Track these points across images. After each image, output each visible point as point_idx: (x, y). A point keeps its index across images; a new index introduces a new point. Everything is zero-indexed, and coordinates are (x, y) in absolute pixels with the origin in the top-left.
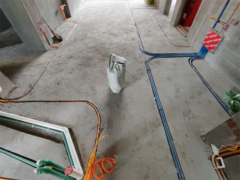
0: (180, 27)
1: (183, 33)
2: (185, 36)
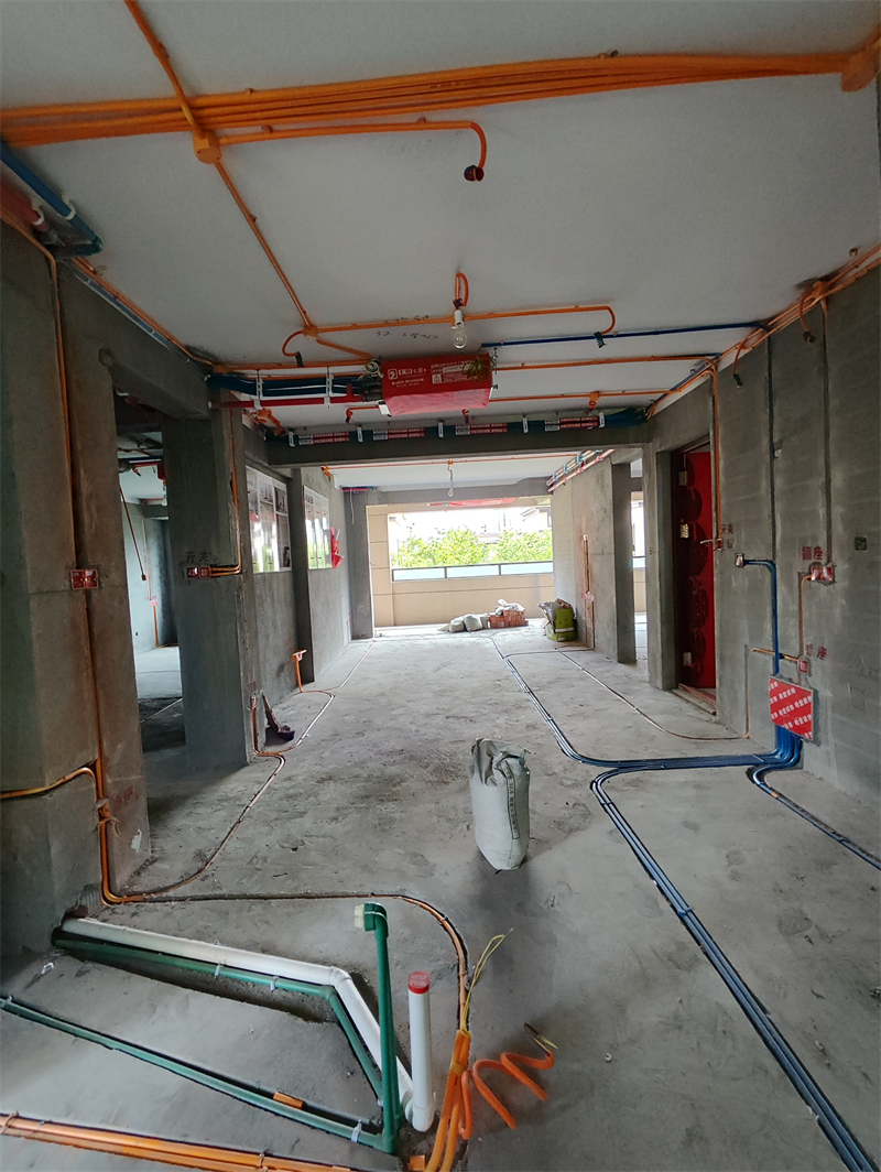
0: (685, 690)
1: (703, 705)
2: (712, 711)
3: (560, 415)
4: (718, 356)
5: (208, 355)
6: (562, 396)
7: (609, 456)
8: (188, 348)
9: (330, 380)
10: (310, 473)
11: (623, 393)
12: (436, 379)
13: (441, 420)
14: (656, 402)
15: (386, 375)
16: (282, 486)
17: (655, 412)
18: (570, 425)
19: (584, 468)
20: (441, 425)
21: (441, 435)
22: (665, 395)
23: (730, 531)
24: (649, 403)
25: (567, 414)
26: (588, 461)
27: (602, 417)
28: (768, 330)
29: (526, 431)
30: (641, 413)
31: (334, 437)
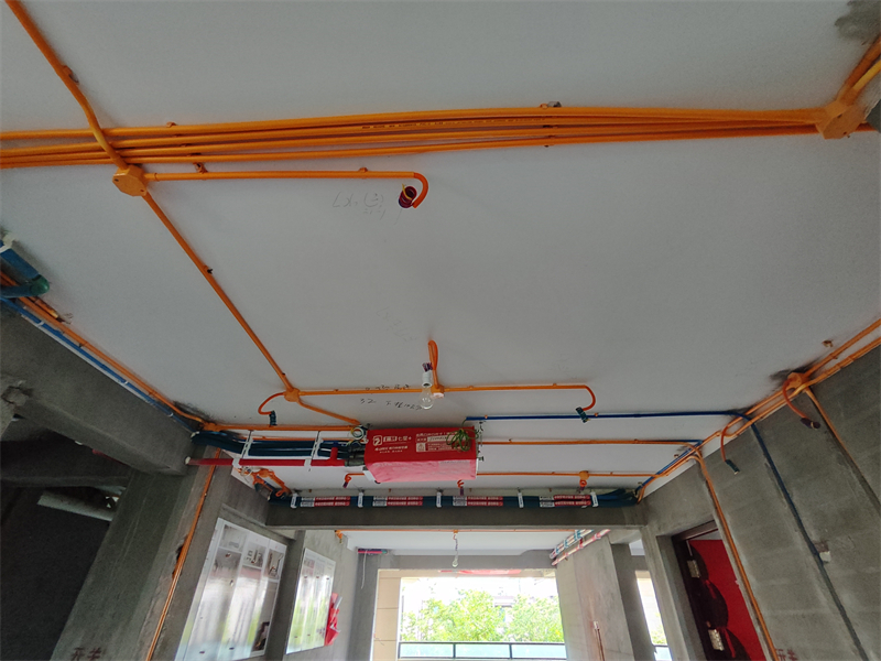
3: (554, 492)
4: (699, 443)
6: (553, 473)
7: (606, 535)
9: (317, 444)
10: (317, 537)
11: (611, 474)
12: (420, 447)
13: (441, 491)
14: (644, 485)
15: (371, 441)
17: (646, 495)
18: (565, 503)
19: (584, 544)
20: (438, 495)
21: (440, 507)
22: (652, 478)
24: (638, 485)
25: (560, 492)
26: (586, 538)
27: (594, 497)
28: (750, 419)
29: (521, 506)
30: (631, 495)
31: (335, 501)
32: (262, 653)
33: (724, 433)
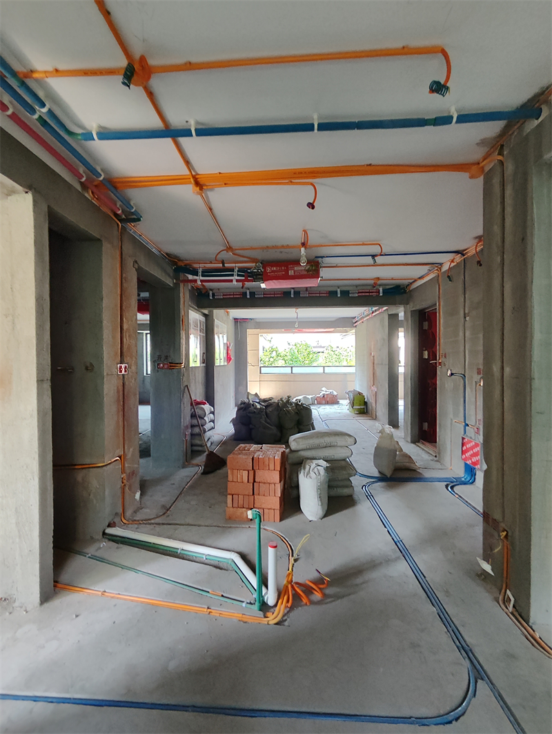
0: (423, 443)
1: (431, 452)
2: (435, 455)
3: (359, 288)
4: (441, 264)
5: (176, 257)
6: (359, 280)
7: (387, 309)
8: (167, 254)
9: (236, 270)
10: (218, 313)
11: (393, 279)
12: (291, 273)
13: (293, 288)
14: (411, 283)
15: (265, 270)
16: (203, 319)
17: (411, 289)
18: (364, 294)
19: (374, 314)
20: (292, 291)
21: (292, 296)
22: (415, 281)
23: (445, 357)
24: (407, 284)
25: (361, 288)
26: (376, 311)
27: (381, 291)
28: (464, 255)
29: (339, 296)
30: (404, 288)
31: (234, 295)
32: (204, 365)
33: (452, 261)
